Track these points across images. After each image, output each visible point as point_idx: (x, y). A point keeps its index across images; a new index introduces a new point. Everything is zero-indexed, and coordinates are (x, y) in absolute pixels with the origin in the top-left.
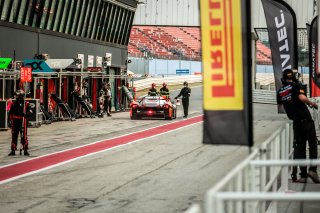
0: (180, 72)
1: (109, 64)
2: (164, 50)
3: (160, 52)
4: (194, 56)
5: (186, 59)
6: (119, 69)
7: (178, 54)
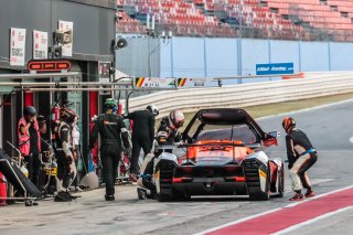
0: (266, 70)
1: (67, 51)
2: (193, 12)
3: (181, 16)
4: (277, 25)
5: (257, 34)
6: (95, 64)
7: (234, 21)
